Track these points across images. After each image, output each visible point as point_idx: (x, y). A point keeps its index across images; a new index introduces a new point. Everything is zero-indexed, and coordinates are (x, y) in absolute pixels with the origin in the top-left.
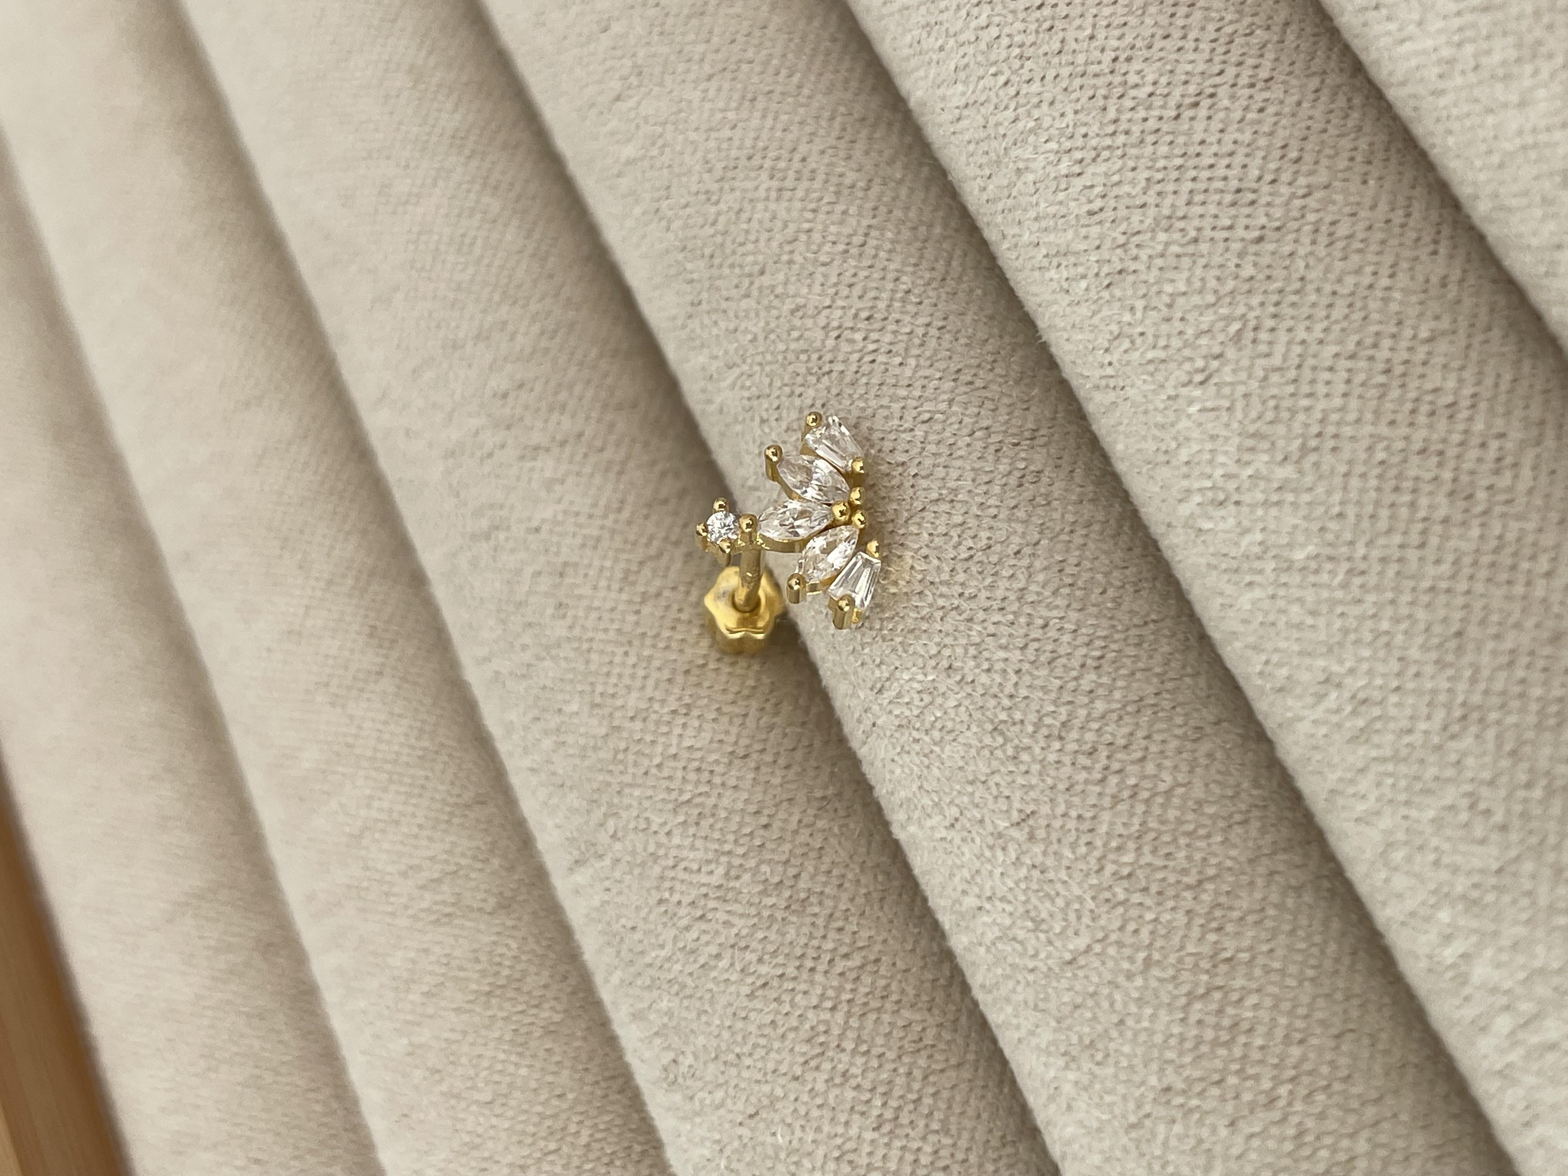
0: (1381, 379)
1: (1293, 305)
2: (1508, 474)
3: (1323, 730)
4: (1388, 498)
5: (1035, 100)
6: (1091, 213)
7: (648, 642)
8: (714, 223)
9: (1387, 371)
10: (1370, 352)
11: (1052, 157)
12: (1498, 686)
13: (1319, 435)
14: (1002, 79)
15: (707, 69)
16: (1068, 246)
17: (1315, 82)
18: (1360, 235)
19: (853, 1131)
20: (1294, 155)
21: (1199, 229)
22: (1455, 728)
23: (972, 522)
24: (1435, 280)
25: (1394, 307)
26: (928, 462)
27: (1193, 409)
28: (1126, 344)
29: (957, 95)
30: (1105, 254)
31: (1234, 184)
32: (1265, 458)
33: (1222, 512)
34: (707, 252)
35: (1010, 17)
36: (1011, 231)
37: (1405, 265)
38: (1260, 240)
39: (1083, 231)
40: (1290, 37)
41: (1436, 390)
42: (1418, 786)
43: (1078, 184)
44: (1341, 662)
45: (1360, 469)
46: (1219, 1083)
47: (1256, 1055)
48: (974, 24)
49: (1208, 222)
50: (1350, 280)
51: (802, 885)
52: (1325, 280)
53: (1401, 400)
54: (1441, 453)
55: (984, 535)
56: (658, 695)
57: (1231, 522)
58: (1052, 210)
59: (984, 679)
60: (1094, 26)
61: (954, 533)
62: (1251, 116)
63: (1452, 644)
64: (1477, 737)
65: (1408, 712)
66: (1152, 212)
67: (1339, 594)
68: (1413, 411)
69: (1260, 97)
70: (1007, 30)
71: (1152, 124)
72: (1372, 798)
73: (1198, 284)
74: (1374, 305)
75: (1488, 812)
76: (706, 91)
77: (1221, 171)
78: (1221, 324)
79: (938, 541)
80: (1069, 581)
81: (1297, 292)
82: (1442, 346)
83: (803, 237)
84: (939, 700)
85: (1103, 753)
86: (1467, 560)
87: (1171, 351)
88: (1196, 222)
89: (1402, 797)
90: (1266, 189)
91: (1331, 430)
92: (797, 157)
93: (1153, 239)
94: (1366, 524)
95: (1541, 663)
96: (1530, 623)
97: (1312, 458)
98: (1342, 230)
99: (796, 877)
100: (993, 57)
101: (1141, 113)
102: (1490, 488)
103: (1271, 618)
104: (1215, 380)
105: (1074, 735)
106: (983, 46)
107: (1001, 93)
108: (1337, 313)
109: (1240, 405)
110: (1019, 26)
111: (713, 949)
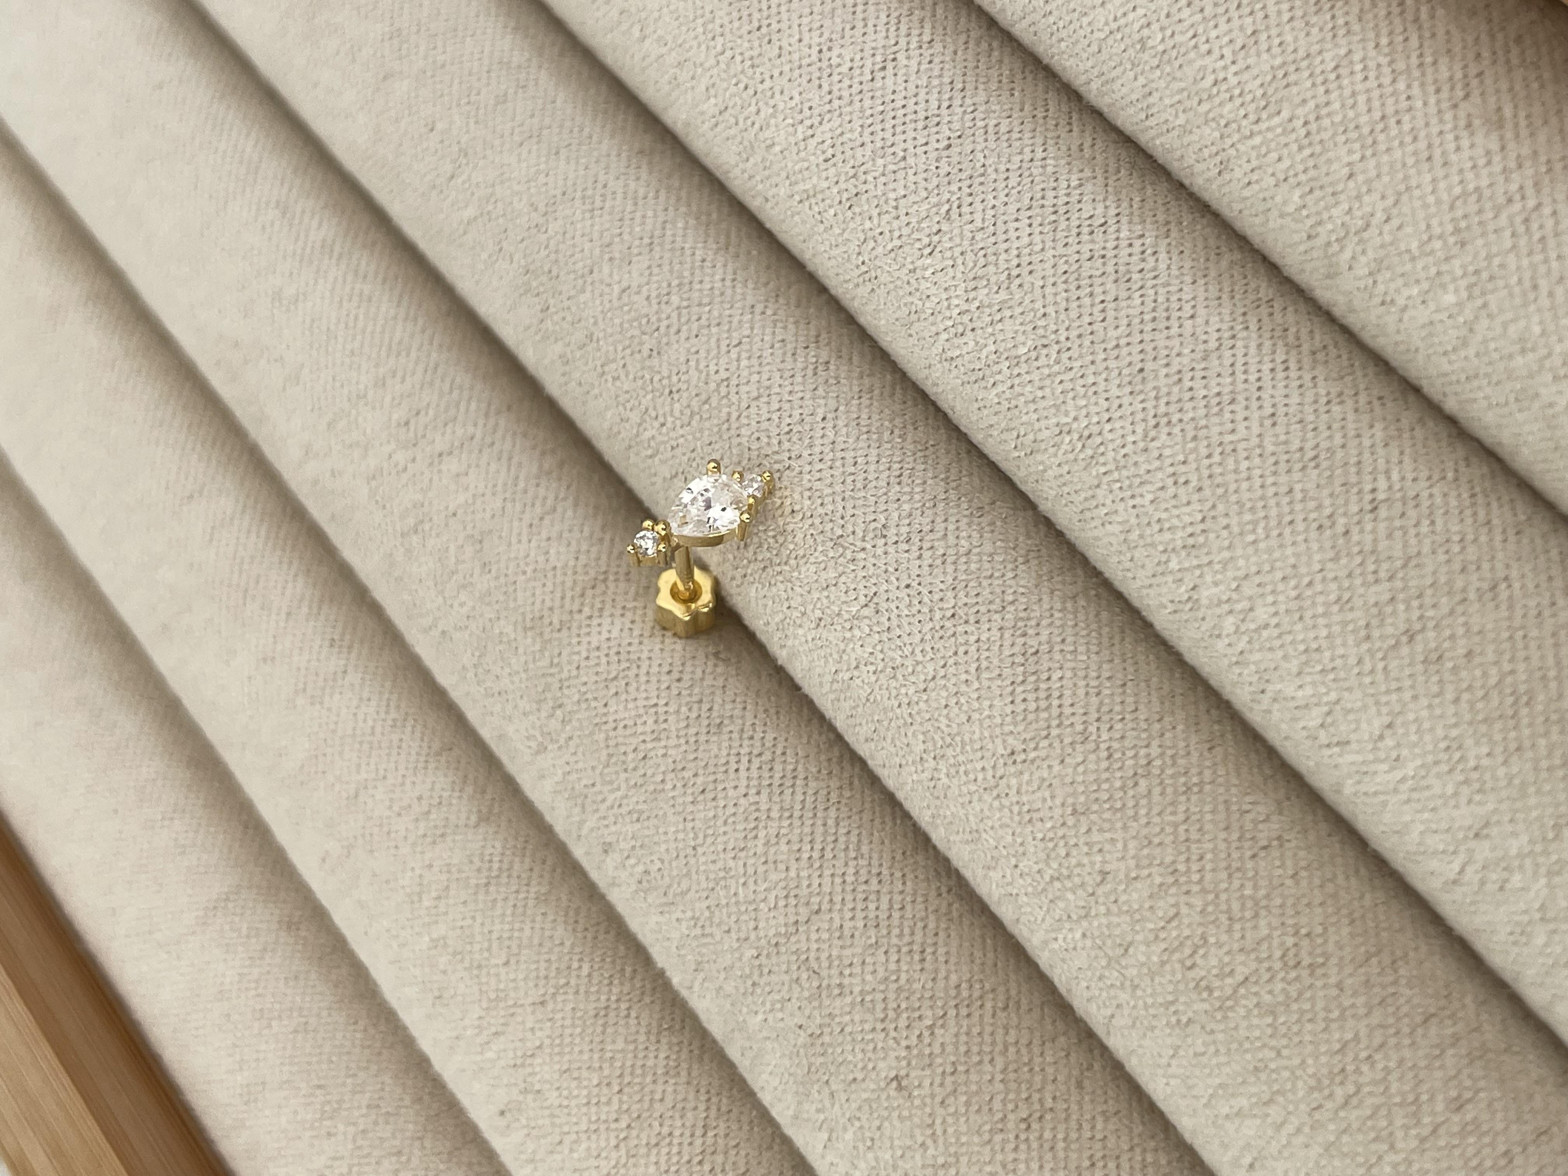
0: (1053, 218)
1: (982, 184)
2: (1151, 261)
3: (1066, 468)
4: (1074, 294)
5: (769, 94)
6: (826, 161)
7: (559, 572)
8: (547, 247)
9: (1055, 212)
10: (1041, 202)
11: (791, 129)
12: (1174, 398)
13: (1018, 266)
14: (742, 86)
15: (517, 138)
16: (815, 186)
17: (963, 38)
18: (1017, 129)
19: (793, 874)
20: (960, 86)
21: (905, 150)
22: (1152, 433)
23: (786, 406)
24: (1074, 148)
25: (1050, 169)
26: (745, 373)
27: (928, 273)
28: (872, 244)
29: (710, 107)
30: (843, 186)
31: (922, 115)
32: (986, 291)
33: (964, 339)
34: (546, 269)
35: (739, 41)
36: (770, 194)
37: (1050, 142)
38: (949, 146)
39: (824, 174)
40: (940, 11)
41: (1091, 217)
42: (1137, 481)
43: (812, 142)
44: (1066, 415)
45: (1052, 280)
46: (1046, 737)
47: (1068, 711)
48: (714, 52)
49: (910, 145)
50: (1018, 158)
51: (715, 714)
52: (1000, 163)
53: (1068, 230)
54: (1103, 257)
55: (796, 413)
56: (576, 607)
57: (972, 344)
58: (797, 168)
59: (821, 510)
60: (800, 32)
61: (775, 416)
62: (923, 67)
63: (1139, 378)
64: (1169, 434)
65: (1120, 432)
66: (869, 147)
67: (1056, 368)
68: (1079, 234)
69: (927, 54)
70: (738, 51)
71: (856, 88)
72: (1108, 502)
73: (913, 187)
74: (1035, 172)
75: (1186, 482)
76: (519, 155)
77: (911, 107)
78: (934, 210)
79: (765, 425)
80: (865, 429)
81: (983, 175)
82: (1089, 187)
83: (617, 240)
84: (790, 538)
85: (915, 538)
86: (1137, 320)
87: (904, 239)
88: (902, 146)
89: (1129, 493)
90: (944, 112)
91: (1025, 260)
92: (599, 185)
93: (874, 165)
94: (1063, 316)
95: (1199, 374)
96: (1186, 351)
97: (1017, 281)
98: (1003, 129)
99: (710, 709)
100: (732, 72)
101: (847, 82)
102: (1141, 271)
103: (1014, 403)
104: (938, 249)
105: (894, 531)
106: (723, 66)
107: (744, 95)
108: (1012, 182)
109: (959, 261)
110: (746, 45)
111: (659, 778)
